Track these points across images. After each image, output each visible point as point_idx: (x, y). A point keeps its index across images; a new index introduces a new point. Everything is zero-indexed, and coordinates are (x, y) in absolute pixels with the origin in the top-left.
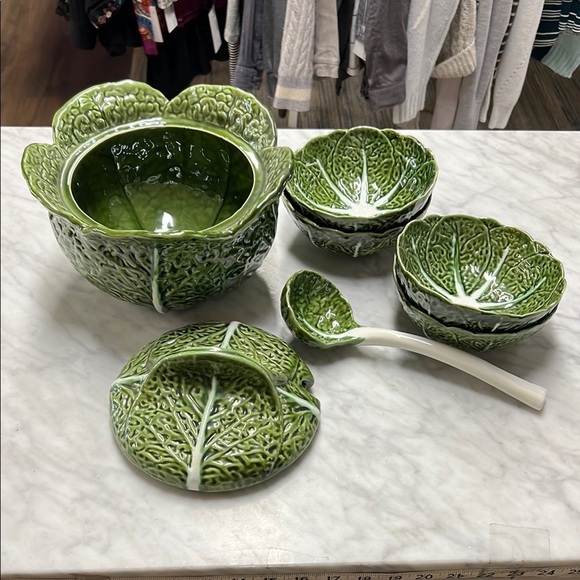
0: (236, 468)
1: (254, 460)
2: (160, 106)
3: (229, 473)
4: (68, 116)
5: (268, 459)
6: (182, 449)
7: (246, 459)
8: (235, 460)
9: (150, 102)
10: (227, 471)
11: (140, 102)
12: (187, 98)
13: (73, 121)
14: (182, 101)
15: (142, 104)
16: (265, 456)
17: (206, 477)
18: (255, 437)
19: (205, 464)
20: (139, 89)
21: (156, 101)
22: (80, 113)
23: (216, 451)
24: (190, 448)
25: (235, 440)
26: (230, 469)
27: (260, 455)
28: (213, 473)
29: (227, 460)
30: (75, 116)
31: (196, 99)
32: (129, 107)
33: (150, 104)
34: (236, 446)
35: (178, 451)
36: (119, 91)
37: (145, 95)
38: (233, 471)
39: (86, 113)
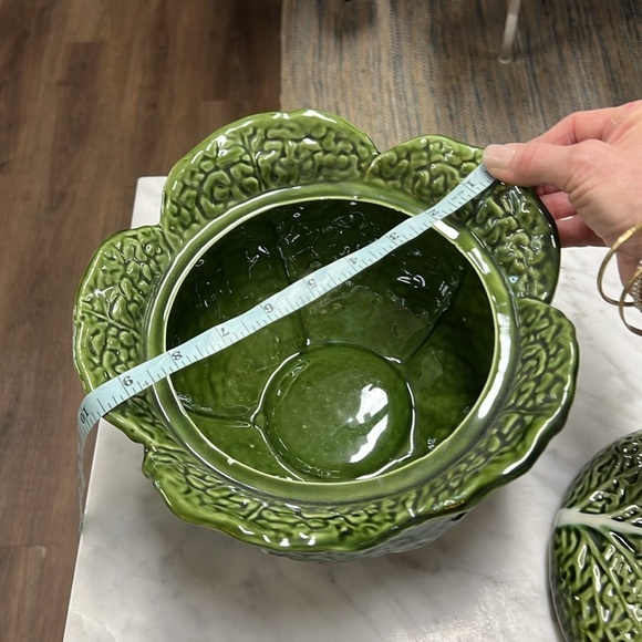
0: (573, 578)
1: (586, 609)
2: (360, 161)
3: (566, 568)
4: (193, 173)
5: (590, 635)
6: (609, 501)
7: (588, 595)
8: (586, 576)
9: (343, 152)
10: (569, 563)
11: (326, 152)
12: (408, 158)
13: (202, 182)
14: (399, 159)
15: (328, 156)
16: (593, 628)
17: (564, 534)
18: (626, 615)
19: (583, 532)
20: (329, 129)
21: (354, 151)
22: (217, 169)
23: (602, 550)
24: (610, 512)
25: (621, 580)
26: (573, 569)
27: (594, 620)
28: (569, 543)
29: (587, 565)
30: (207, 174)
31: (424, 163)
32: (306, 159)
33: (343, 157)
34: (610, 581)
35: (607, 495)
36: (292, 130)
37: (337, 140)
38: (569, 574)
39: (227, 170)
